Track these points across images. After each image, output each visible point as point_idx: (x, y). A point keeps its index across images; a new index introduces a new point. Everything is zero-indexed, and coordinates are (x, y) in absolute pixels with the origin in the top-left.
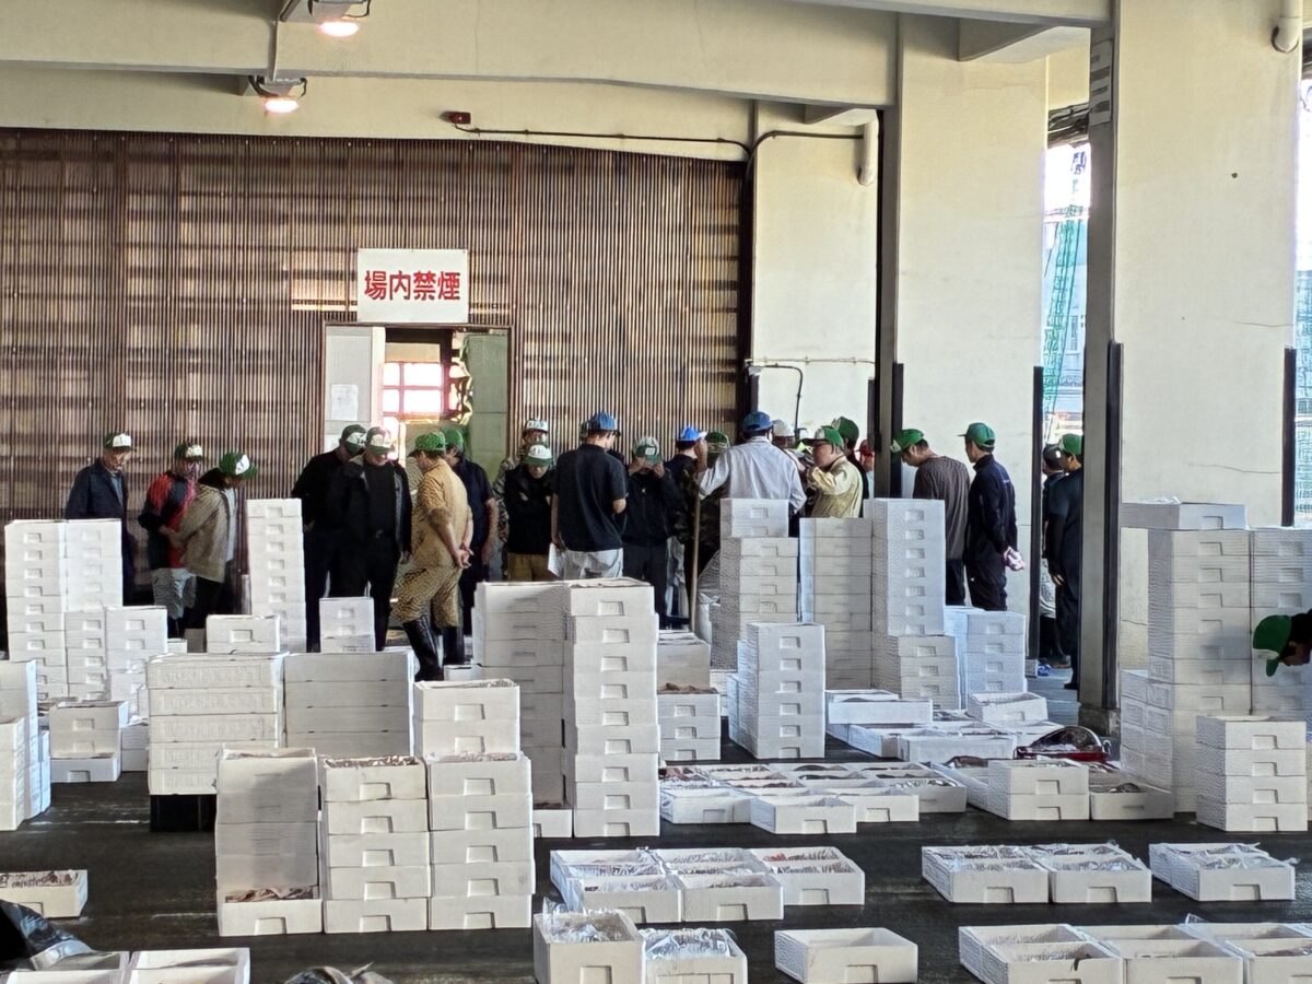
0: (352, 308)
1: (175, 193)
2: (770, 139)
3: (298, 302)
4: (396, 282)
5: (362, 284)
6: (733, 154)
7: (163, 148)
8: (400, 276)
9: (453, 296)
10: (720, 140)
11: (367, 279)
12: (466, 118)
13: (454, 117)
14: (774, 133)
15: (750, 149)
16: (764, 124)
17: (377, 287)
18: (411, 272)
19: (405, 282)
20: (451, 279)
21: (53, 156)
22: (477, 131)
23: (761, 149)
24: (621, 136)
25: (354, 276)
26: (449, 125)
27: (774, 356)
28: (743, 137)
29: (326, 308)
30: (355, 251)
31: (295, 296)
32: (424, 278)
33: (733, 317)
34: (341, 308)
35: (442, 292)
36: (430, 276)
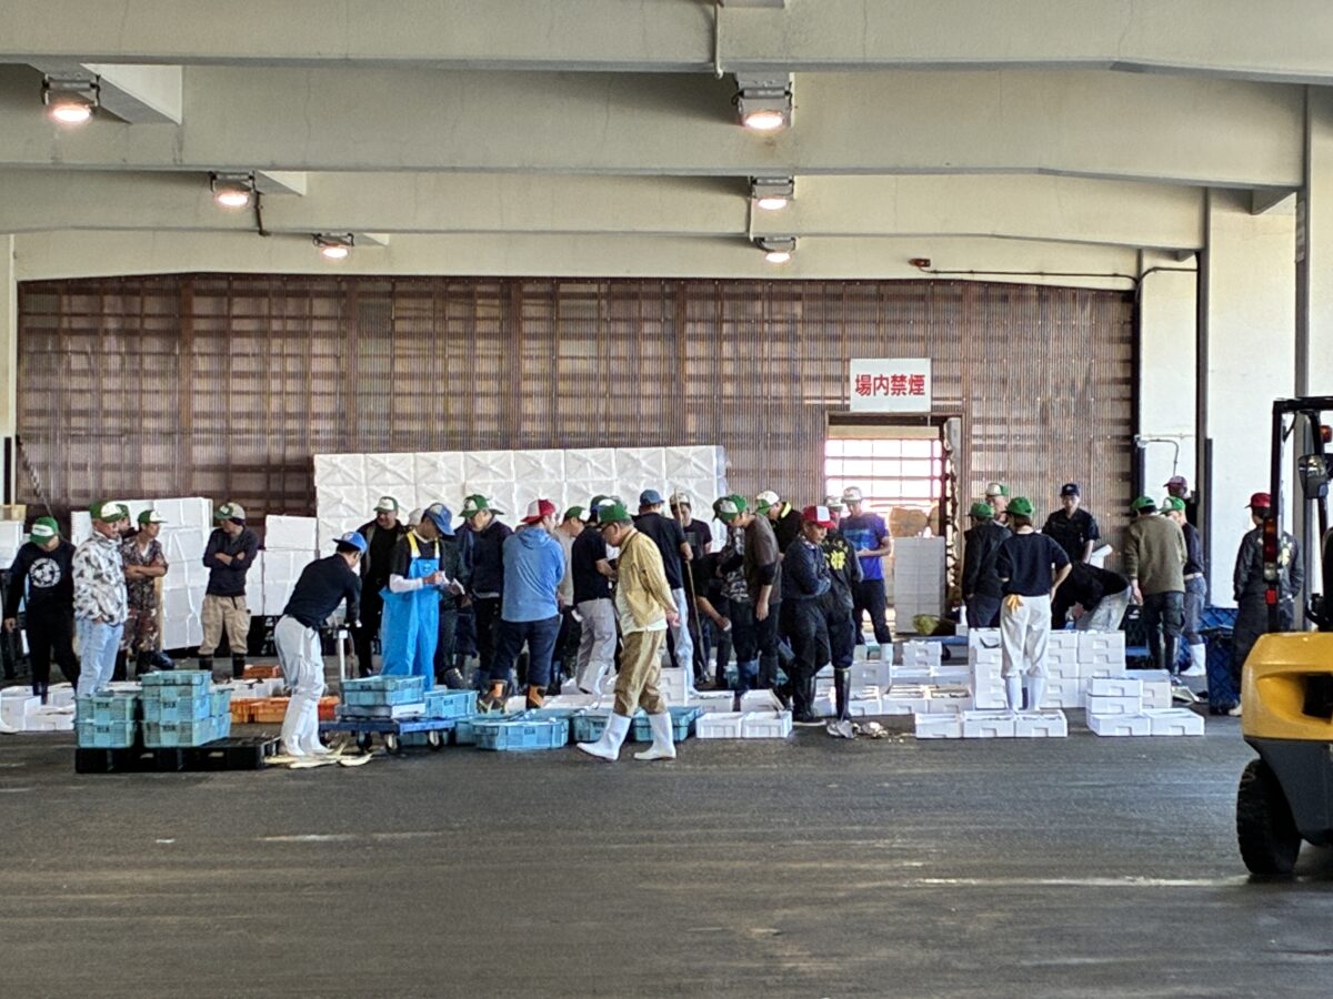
0: (847, 402)
1: (718, 321)
2: (1152, 273)
3: (807, 398)
4: (878, 382)
5: (853, 385)
6: (1126, 285)
7: (710, 289)
8: (881, 378)
9: (919, 392)
10: (1115, 275)
11: (857, 381)
12: (926, 263)
13: (920, 263)
14: (1155, 269)
15: (1137, 281)
16: (1147, 263)
17: (865, 387)
18: (888, 375)
19: (885, 382)
20: (918, 380)
21: (634, 296)
22: (935, 272)
23: (1146, 282)
24: (1041, 274)
25: (848, 379)
26: (915, 268)
27: (1157, 433)
28: (1132, 272)
29: (828, 402)
30: (848, 360)
31: (806, 394)
32: (898, 380)
33: (1126, 406)
34: (839, 402)
35: (911, 390)
36: (903, 378)
